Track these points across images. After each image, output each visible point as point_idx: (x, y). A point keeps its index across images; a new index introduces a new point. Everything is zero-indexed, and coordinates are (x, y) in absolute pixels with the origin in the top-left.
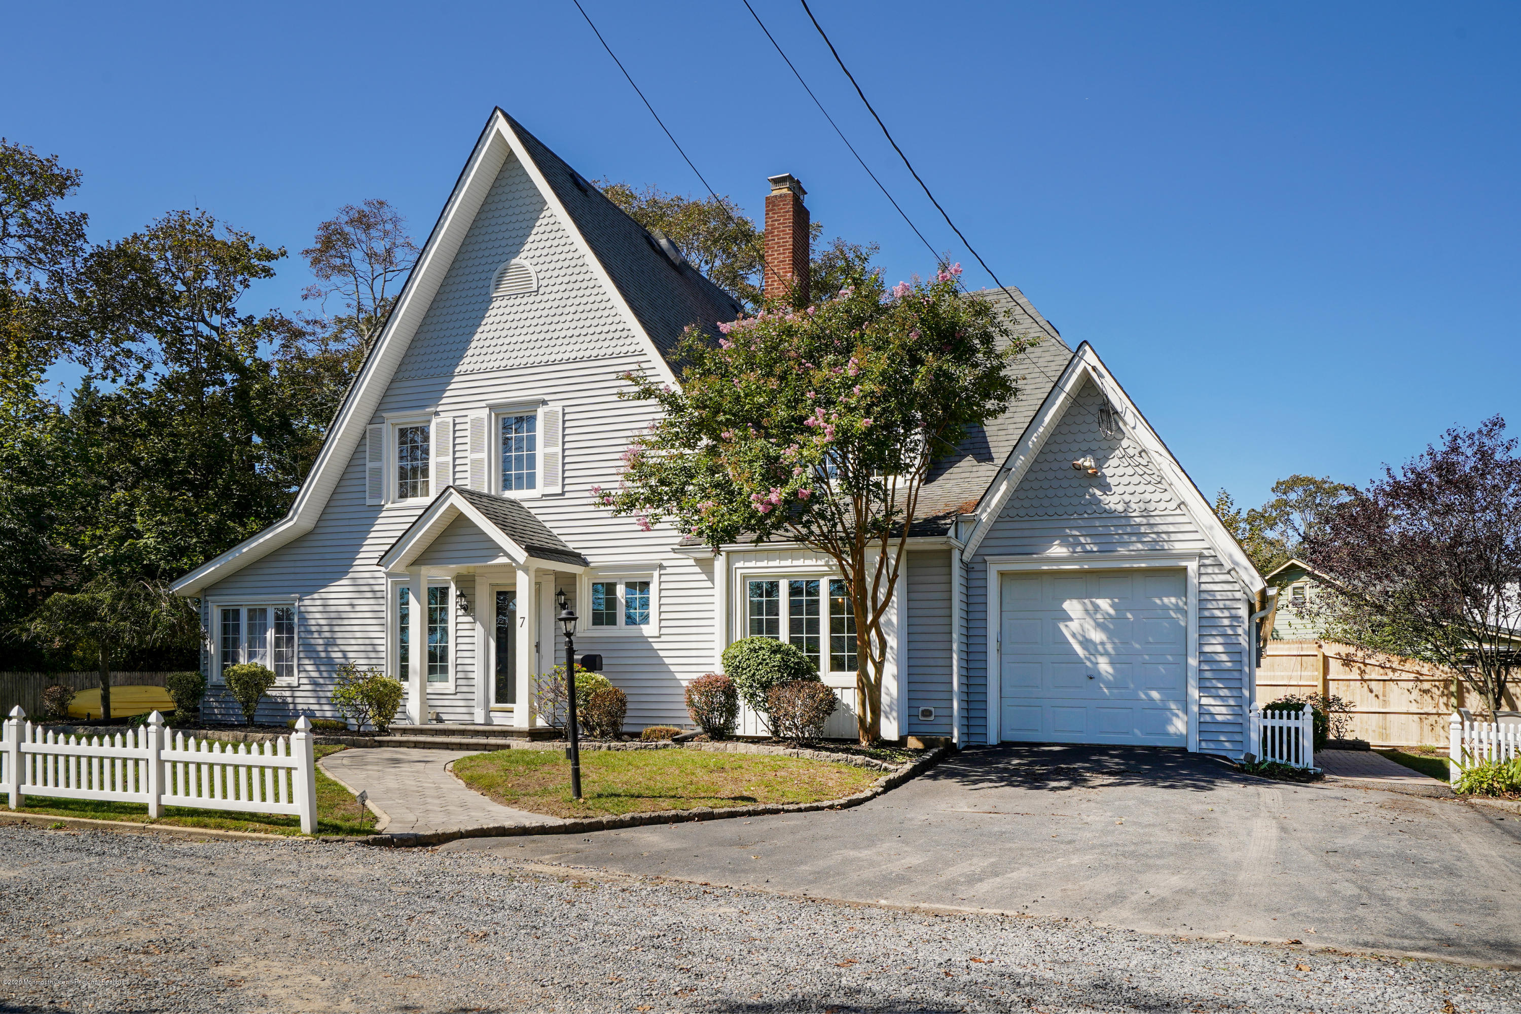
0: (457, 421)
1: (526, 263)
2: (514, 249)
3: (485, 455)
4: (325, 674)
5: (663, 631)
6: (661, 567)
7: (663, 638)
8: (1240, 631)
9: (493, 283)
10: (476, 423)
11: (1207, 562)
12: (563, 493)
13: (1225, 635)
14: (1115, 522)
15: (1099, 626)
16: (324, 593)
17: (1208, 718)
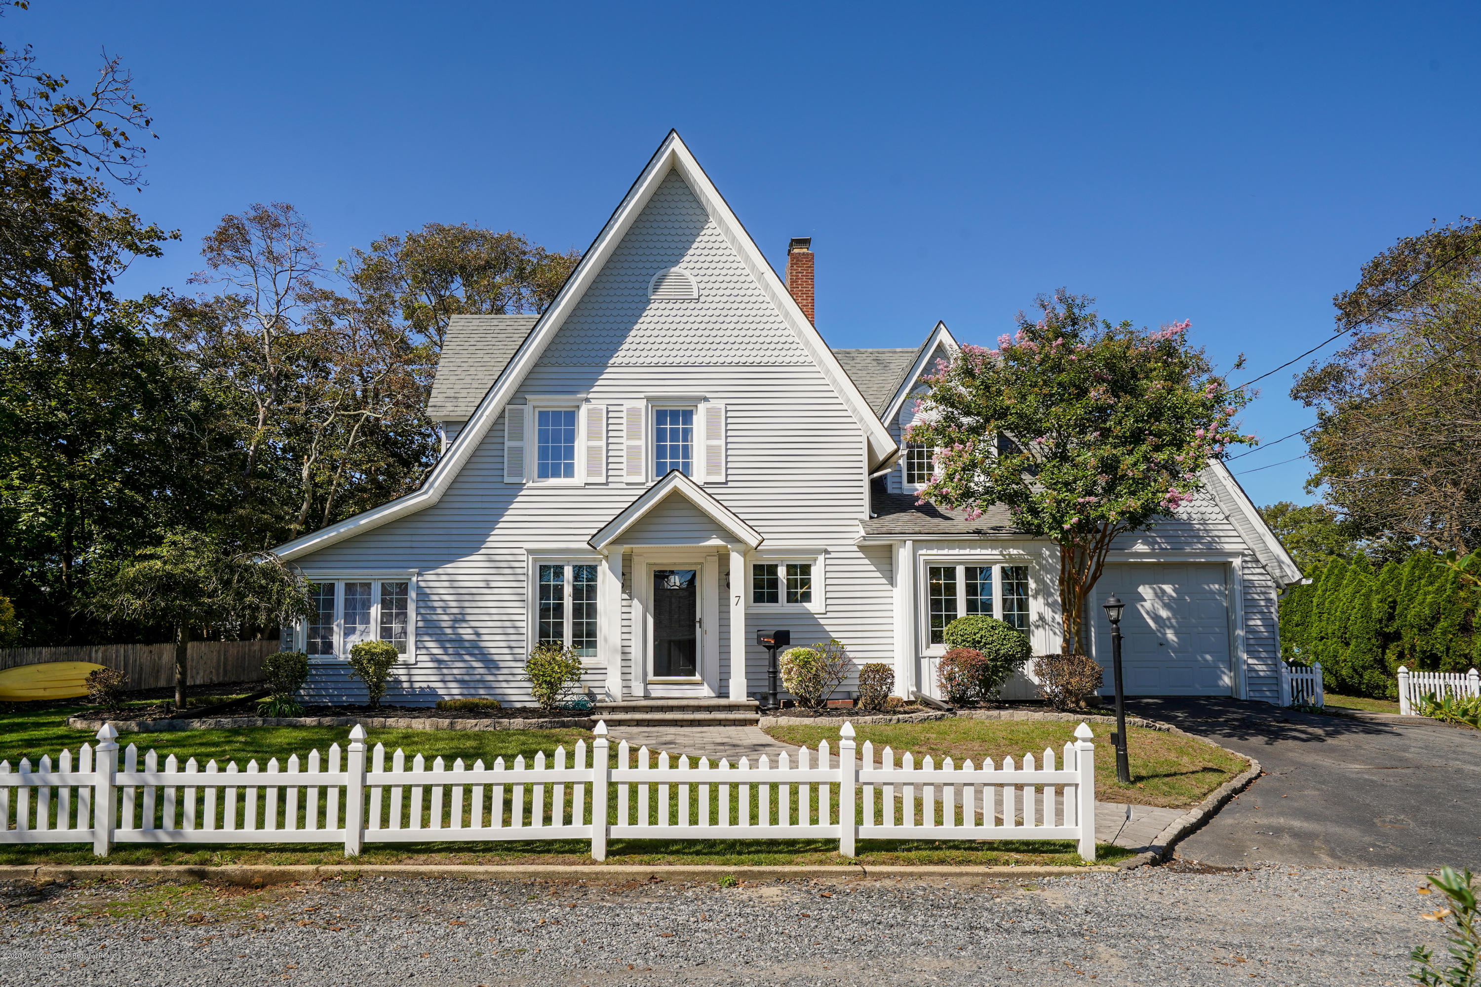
0: (611, 408)
1: (687, 273)
2: (673, 258)
3: (642, 443)
4: (451, 651)
5: (829, 608)
6: (827, 552)
7: (829, 615)
8: (1273, 610)
9: (651, 286)
10: (633, 412)
11: (1247, 559)
12: (726, 482)
13: (1262, 613)
14: (1182, 527)
15: (1166, 606)
16: (449, 568)
17: (1254, 674)
